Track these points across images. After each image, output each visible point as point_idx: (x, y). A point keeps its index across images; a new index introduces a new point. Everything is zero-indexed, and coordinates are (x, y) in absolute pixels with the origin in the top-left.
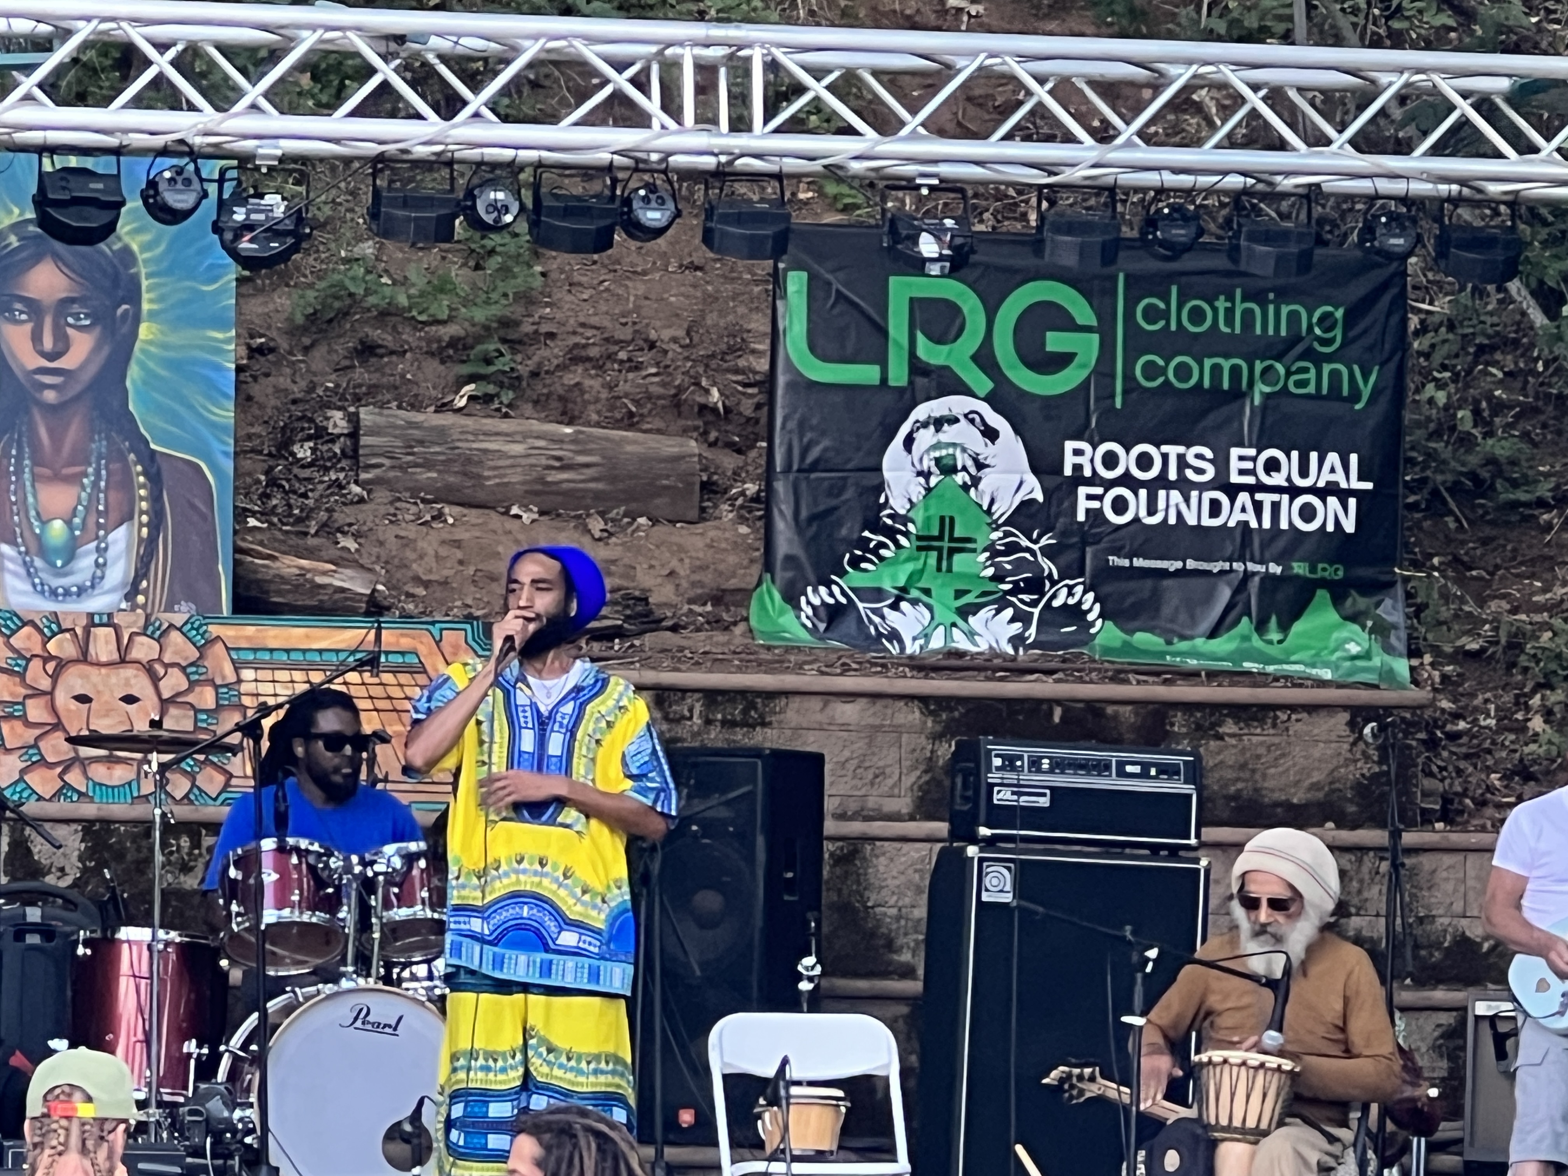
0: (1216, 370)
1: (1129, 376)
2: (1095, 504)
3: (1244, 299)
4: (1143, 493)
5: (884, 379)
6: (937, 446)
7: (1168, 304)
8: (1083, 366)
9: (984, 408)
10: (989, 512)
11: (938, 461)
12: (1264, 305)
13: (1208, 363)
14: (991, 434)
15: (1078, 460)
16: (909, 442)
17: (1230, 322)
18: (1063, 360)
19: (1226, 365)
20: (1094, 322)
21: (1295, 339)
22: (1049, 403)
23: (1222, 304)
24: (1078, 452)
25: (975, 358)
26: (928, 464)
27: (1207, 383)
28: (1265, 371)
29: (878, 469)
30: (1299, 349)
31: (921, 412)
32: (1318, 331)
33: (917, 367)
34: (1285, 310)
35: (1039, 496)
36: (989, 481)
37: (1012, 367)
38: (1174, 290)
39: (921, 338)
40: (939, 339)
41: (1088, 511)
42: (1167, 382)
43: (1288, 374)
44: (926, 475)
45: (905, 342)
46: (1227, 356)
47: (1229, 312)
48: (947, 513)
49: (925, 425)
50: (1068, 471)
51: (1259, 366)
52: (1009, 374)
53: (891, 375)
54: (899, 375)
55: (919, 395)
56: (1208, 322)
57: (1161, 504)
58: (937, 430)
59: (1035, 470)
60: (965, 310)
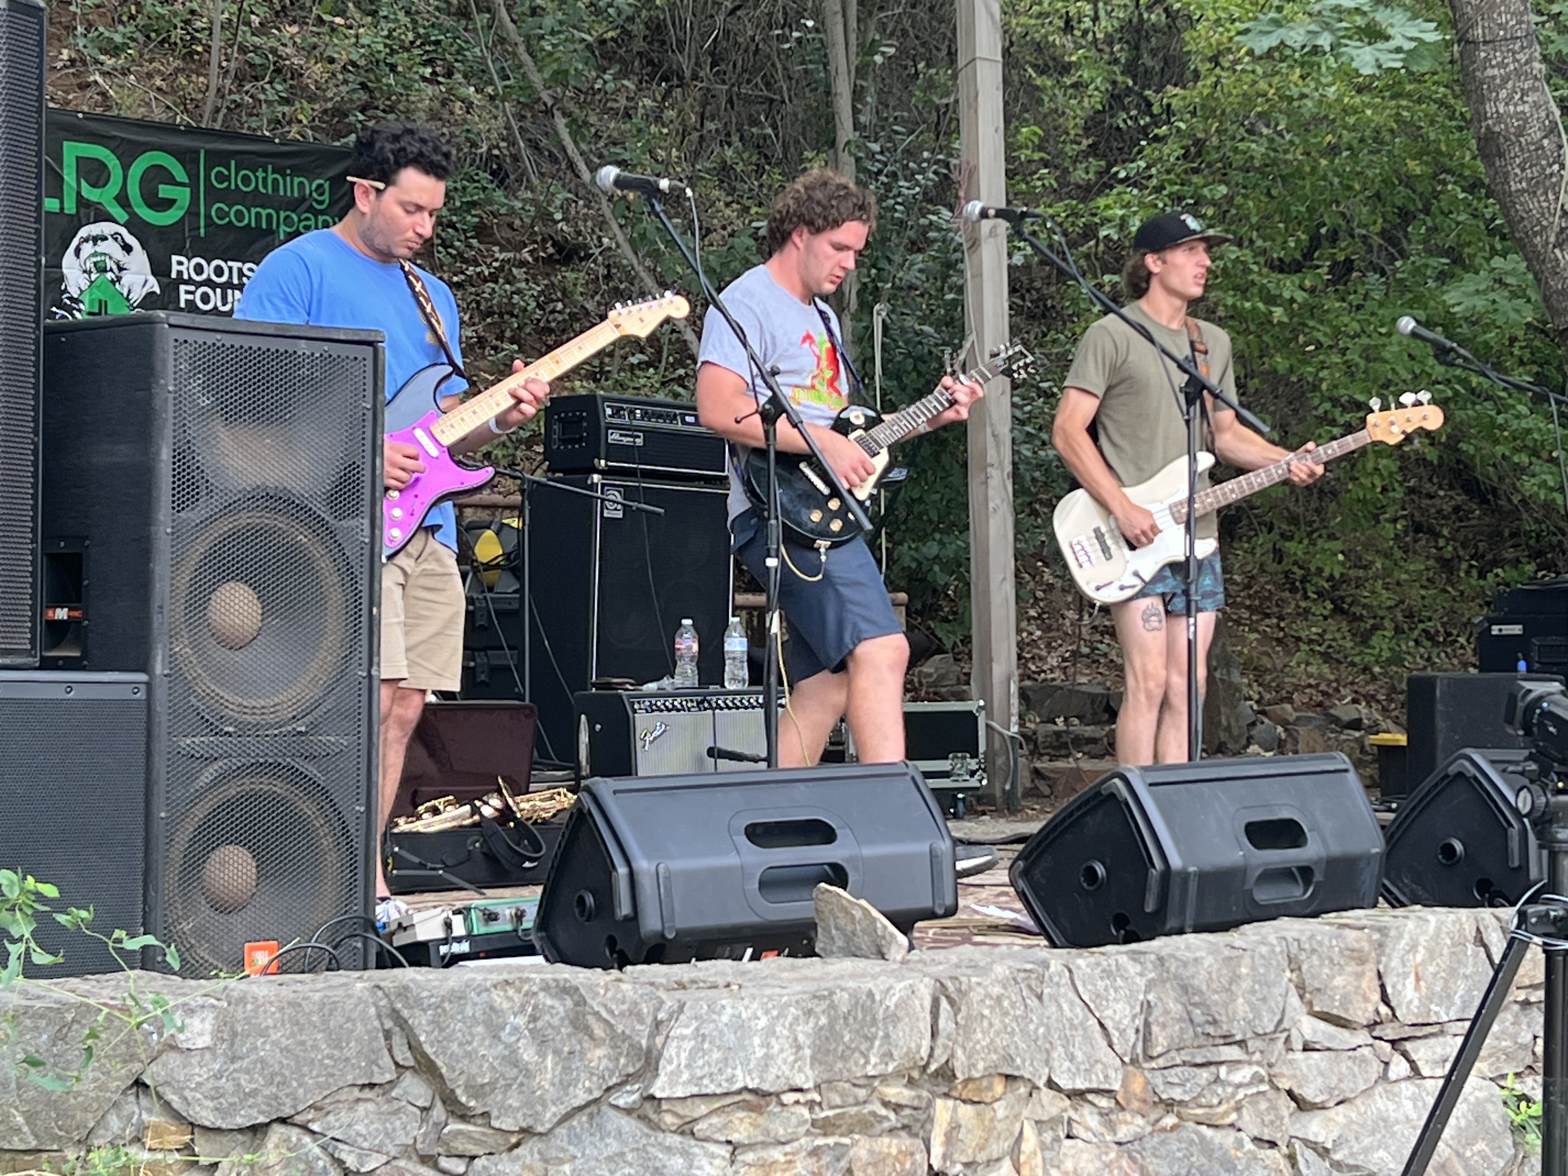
0: (258, 214)
1: (208, 216)
2: (190, 297)
3: (273, 172)
4: (218, 291)
5: (62, 209)
6: (95, 254)
7: (229, 170)
8: (180, 208)
9: (124, 231)
10: (127, 299)
11: (95, 264)
12: (284, 176)
13: (253, 211)
14: (127, 248)
15: (180, 268)
16: (77, 252)
17: (265, 186)
18: (168, 204)
19: (264, 212)
20: (187, 181)
21: (303, 199)
22: (162, 230)
23: (260, 174)
24: (180, 263)
25: (116, 198)
26: (89, 265)
27: (253, 224)
28: (287, 217)
29: (60, 267)
30: (305, 206)
31: (84, 232)
32: (315, 195)
33: (81, 201)
34: (297, 180)
35: (157, 290)
36: (127, 278)
37: (139, 206)
38: (233, 163)
39: (83, 183)
40: (94, 185)
41: (187, 301)
42: (230, 222)
43: (300, 221)
44: (89, 272)
45: (74, 184)
46: (264, 207)
47: (265, 179)
48: (103, 298)
49: (86, 240)
50: (174, 275)
51: (283, 215)
52: (137, 210)
53: (66, 206)
54: (70, 207)
55: (84, 221)
56: (253, 185)
57: (230, 299)
58: (95, 244)
59: (154, 273)
60: (110, 167)
